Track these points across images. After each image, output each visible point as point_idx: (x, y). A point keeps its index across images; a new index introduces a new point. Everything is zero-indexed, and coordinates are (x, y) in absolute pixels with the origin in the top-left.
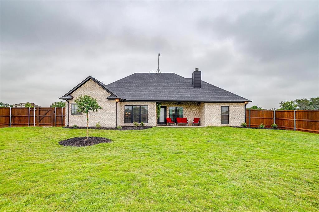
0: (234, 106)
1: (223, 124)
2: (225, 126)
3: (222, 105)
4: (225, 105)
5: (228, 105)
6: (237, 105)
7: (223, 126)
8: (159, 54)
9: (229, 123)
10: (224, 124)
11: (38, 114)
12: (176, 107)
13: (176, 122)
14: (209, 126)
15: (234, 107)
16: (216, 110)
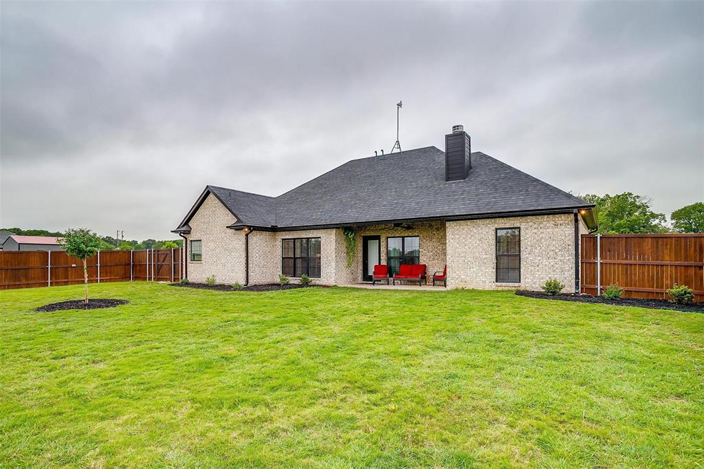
0: (536, 226)
1: (499, 284)
2: (506, 289)
3: (496, 226)
4: (507, 226)
5: (518, 225)
6: (547, 221)
7: (500, 289)
8: (400, 105)
9: (520, 282)
10: (504, 284)
11: (156, 260)
12: (403, 238)
13: (391, 276)
14: (461, 287)
15: (535, 231)
16: (480, 240)
